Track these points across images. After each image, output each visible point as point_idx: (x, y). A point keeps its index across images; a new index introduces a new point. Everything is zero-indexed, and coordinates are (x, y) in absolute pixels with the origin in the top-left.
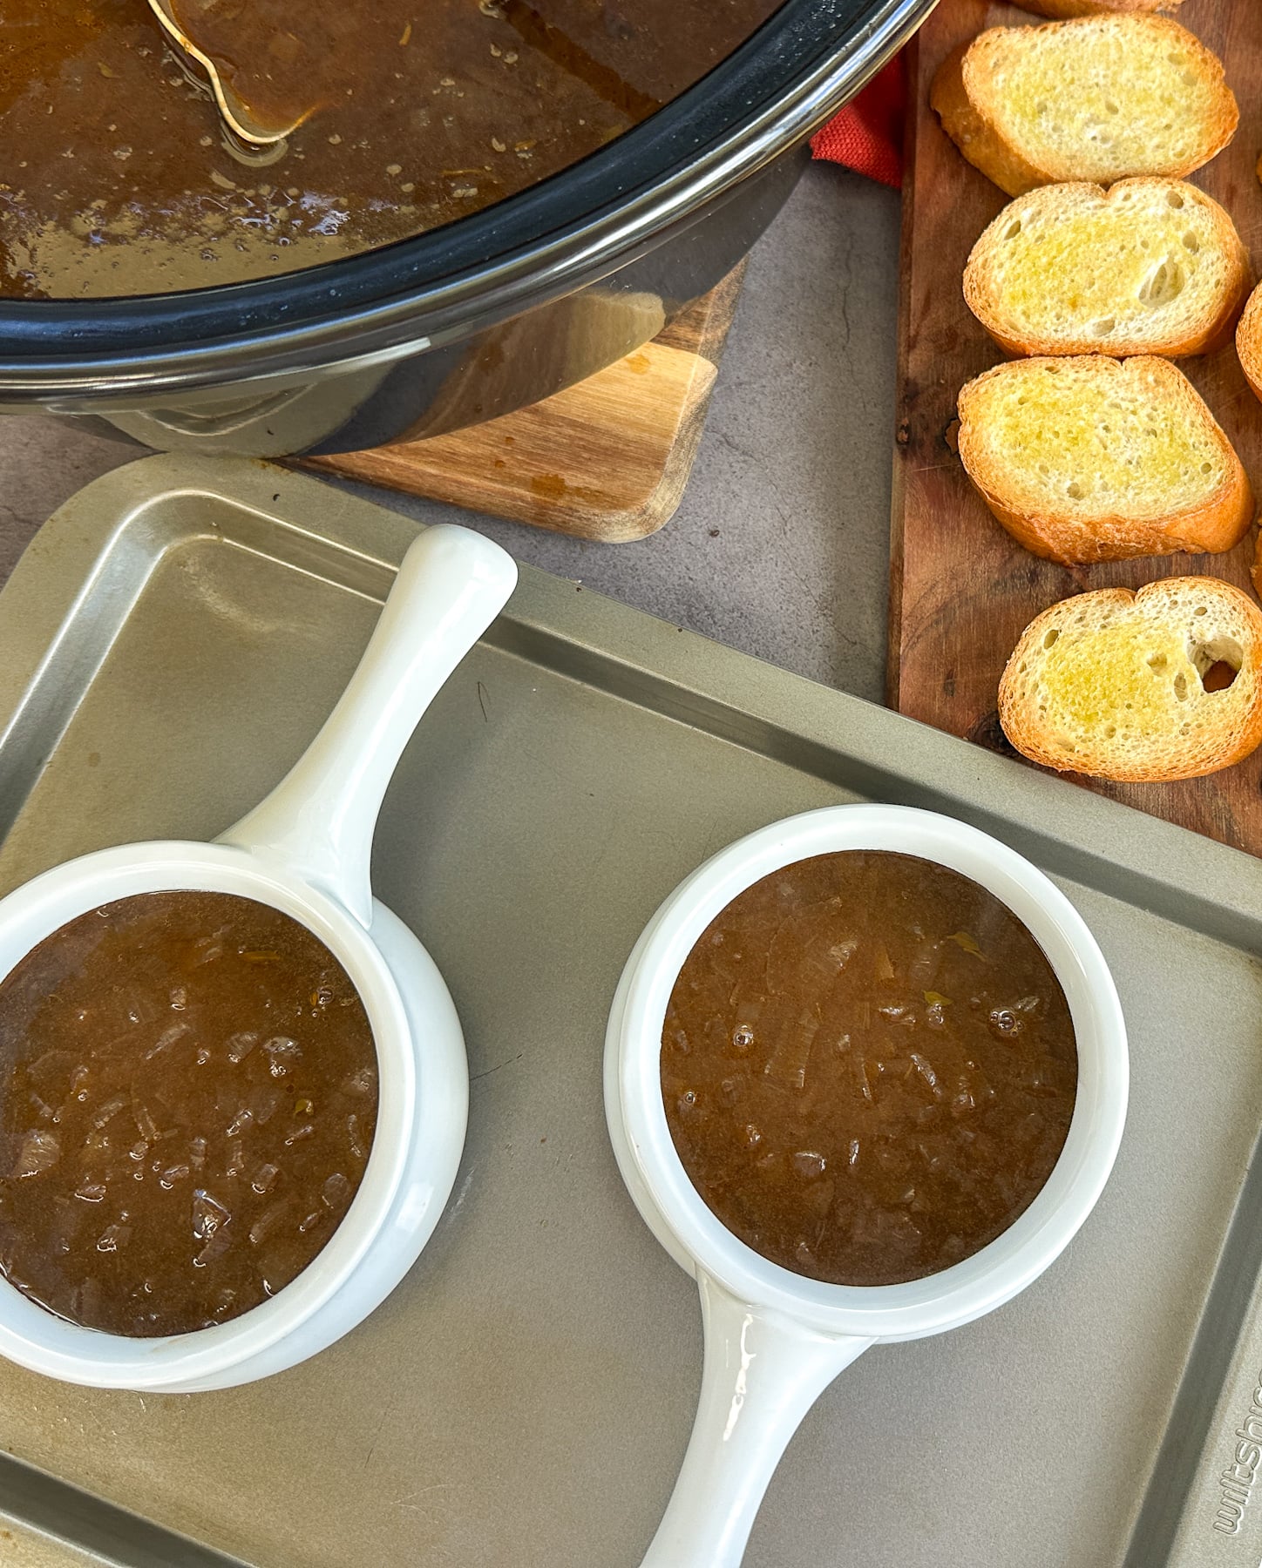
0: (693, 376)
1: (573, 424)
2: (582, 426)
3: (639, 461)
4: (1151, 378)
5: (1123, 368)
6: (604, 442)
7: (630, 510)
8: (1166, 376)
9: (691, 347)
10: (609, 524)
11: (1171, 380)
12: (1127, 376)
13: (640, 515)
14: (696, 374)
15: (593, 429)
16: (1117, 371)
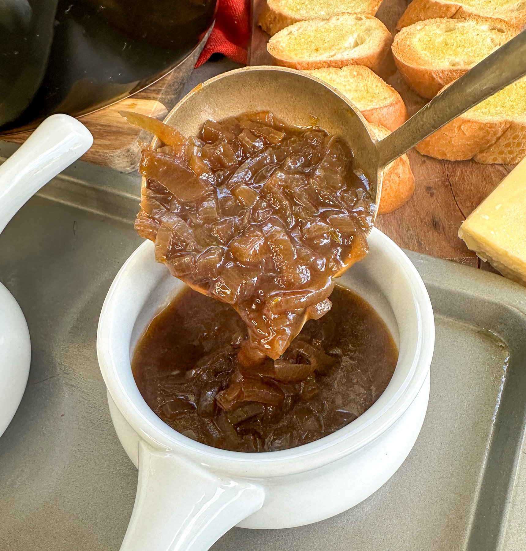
0: (155, 107)
1: (102, 125)
2: (106, 126)
3: (128, 134)
4: (355, 73)
5: (342, 71)
6: (114, 129)
7: (122, 150)
8: (362, 71)
9: (154, 99)
10: (113, 157)
11: (364, 72)
12: (344, 73)
13: (127, 152)
14: (156, 107)
15: (110, 126)
16: (339, 72)
